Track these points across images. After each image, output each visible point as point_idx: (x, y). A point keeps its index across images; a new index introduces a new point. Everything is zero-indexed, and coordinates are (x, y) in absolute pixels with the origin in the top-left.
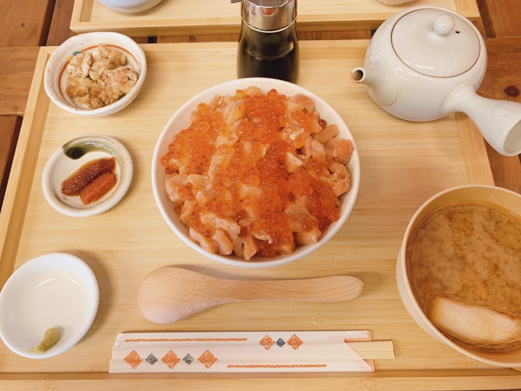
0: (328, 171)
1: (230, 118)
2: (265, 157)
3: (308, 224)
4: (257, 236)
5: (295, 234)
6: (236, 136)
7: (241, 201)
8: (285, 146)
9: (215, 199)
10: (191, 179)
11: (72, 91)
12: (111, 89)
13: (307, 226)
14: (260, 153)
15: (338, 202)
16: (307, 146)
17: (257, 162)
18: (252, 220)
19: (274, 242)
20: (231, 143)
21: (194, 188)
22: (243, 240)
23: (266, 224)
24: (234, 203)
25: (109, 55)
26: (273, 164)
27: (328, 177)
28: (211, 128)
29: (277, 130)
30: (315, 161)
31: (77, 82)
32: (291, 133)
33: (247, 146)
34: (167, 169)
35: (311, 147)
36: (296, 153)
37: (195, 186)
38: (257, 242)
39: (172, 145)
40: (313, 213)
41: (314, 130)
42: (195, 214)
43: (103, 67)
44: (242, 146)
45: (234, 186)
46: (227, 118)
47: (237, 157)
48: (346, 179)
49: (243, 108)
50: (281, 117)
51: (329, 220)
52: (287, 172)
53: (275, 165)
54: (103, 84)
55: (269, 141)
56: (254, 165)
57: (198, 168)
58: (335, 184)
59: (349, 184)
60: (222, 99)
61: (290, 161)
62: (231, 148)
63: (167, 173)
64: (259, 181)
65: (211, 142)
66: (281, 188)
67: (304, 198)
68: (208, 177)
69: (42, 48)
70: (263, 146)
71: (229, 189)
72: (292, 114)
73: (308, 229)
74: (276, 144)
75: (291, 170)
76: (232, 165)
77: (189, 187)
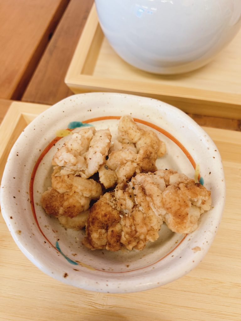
11: (56, 204)
12: (146, 220)
25: (140, 139)
31: (70, 187)
43: (129, 163)
54: (130, 204)
69: (15, 104)
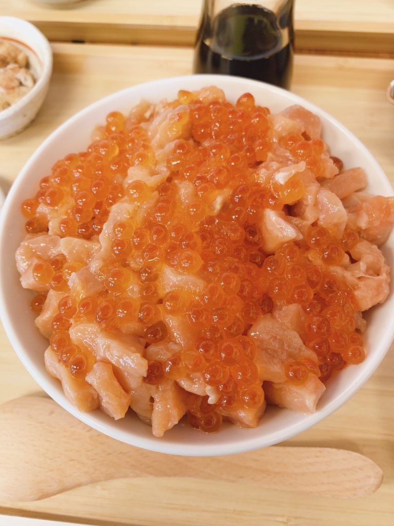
0: (347, 256)
1: (158, 136)
2: (219, 216)
3: (297, 367)
4: (185, 384)
5: (267, 385)
6: (165, 169)
7: (161, 301)
8: (262, 196)
9: (104, 293)
10: (66, 246)
13: (295, 372)
14: (211, 207)
15: (361, 322)
16: (310, 199)
17: (202, 224)
18: (175, 348)
19: (220, 400)
20: (152, 181)
21: (66, 265)
22: (152, 390)
23: (208, 360)
24: (142, 305)
26: (235, 231)
27: (346, 268)
28: (122, 152)
29: (249, 164)
30: (323, 232)
32: (278, 170)
33: (185, 190)
34: (29, 224)
35: (316, 204)
36: (284, 213)
37: (70, 261)
38: (185, 396)
39: (45, 180)
40: (312, 344)
41: (324, 171)
42: (62, 321)
44: (175, 190)
45: (147, 268)
46: (153, 137)
47: (160, 210)
48: (384, 276)
49: (186, 120)
50: (259, 141)
51: (341, 359)
52: (261, 250)
53: (238, 234)
55: (231, 183)
56: (194, 229)
57: (85, 226)
58: (361, 284)
59: (388, 287)
60: (152, 107)
61: (270, 228)
62: (153, 191)
63: (28, 232)
64: (200, 262)
65: (118, 179)
66: (245, 283)
67: (294, 308)
68: (99, 246)
70: (217, 192)
71: (138, 273)
72: (281, 139)
73: (298, 378)
74: (243, 191)
75: (270, 246)
76: (149, 224)
77: (58, 263)
